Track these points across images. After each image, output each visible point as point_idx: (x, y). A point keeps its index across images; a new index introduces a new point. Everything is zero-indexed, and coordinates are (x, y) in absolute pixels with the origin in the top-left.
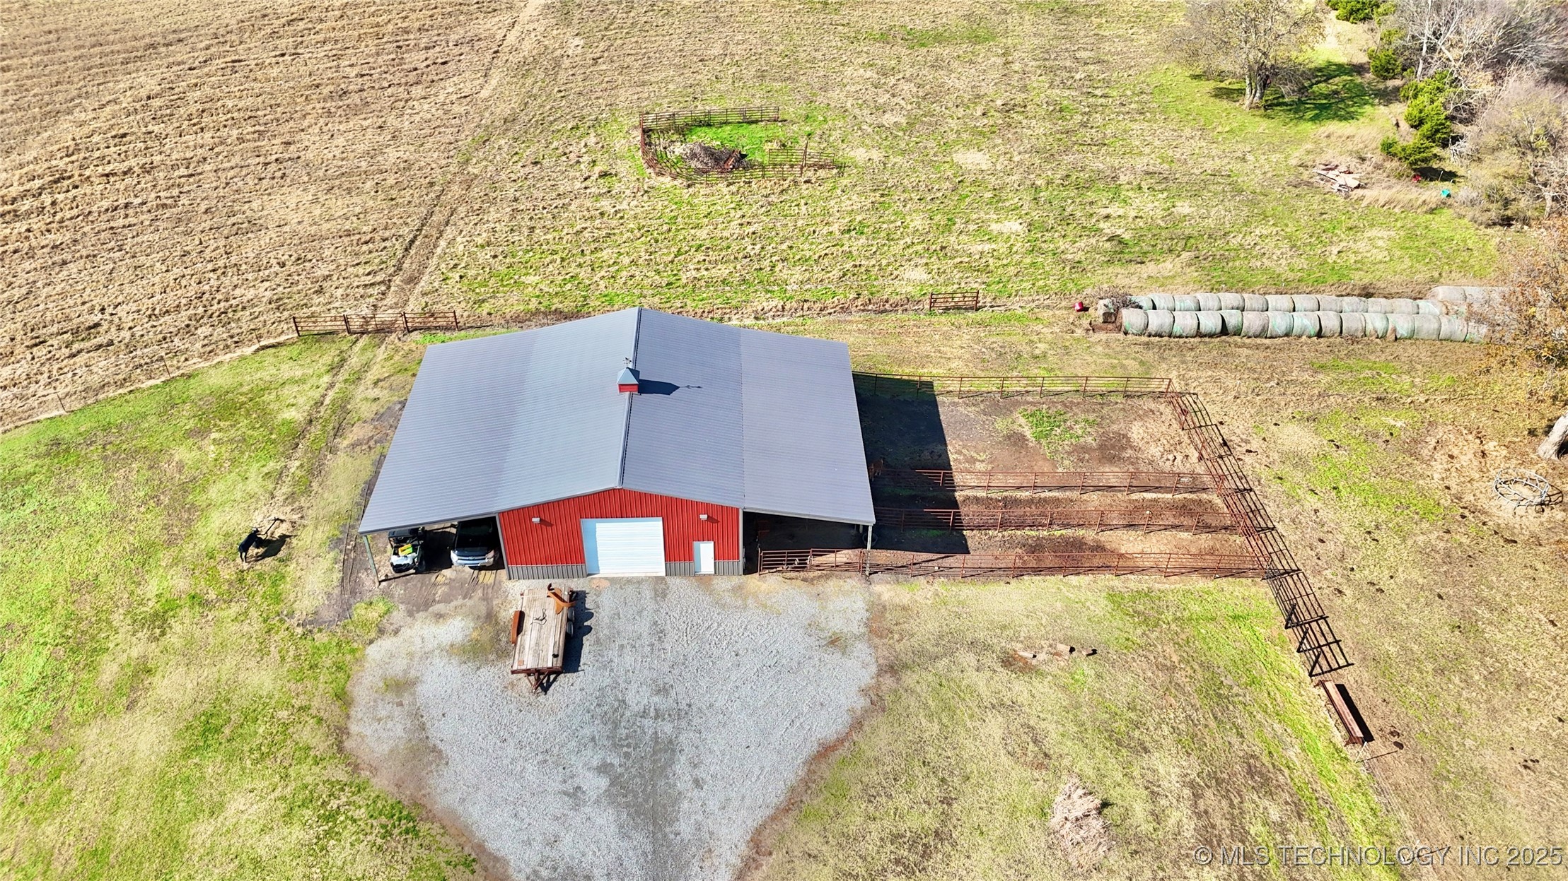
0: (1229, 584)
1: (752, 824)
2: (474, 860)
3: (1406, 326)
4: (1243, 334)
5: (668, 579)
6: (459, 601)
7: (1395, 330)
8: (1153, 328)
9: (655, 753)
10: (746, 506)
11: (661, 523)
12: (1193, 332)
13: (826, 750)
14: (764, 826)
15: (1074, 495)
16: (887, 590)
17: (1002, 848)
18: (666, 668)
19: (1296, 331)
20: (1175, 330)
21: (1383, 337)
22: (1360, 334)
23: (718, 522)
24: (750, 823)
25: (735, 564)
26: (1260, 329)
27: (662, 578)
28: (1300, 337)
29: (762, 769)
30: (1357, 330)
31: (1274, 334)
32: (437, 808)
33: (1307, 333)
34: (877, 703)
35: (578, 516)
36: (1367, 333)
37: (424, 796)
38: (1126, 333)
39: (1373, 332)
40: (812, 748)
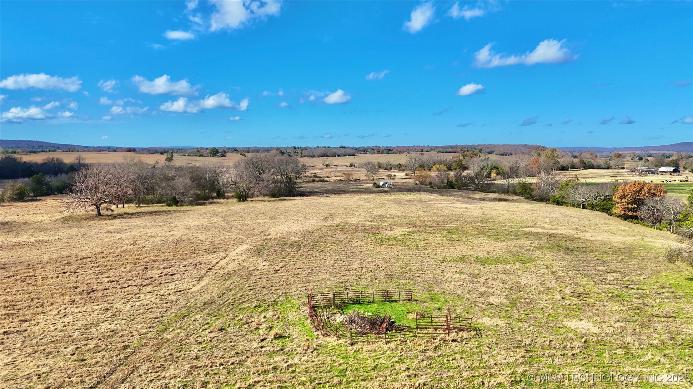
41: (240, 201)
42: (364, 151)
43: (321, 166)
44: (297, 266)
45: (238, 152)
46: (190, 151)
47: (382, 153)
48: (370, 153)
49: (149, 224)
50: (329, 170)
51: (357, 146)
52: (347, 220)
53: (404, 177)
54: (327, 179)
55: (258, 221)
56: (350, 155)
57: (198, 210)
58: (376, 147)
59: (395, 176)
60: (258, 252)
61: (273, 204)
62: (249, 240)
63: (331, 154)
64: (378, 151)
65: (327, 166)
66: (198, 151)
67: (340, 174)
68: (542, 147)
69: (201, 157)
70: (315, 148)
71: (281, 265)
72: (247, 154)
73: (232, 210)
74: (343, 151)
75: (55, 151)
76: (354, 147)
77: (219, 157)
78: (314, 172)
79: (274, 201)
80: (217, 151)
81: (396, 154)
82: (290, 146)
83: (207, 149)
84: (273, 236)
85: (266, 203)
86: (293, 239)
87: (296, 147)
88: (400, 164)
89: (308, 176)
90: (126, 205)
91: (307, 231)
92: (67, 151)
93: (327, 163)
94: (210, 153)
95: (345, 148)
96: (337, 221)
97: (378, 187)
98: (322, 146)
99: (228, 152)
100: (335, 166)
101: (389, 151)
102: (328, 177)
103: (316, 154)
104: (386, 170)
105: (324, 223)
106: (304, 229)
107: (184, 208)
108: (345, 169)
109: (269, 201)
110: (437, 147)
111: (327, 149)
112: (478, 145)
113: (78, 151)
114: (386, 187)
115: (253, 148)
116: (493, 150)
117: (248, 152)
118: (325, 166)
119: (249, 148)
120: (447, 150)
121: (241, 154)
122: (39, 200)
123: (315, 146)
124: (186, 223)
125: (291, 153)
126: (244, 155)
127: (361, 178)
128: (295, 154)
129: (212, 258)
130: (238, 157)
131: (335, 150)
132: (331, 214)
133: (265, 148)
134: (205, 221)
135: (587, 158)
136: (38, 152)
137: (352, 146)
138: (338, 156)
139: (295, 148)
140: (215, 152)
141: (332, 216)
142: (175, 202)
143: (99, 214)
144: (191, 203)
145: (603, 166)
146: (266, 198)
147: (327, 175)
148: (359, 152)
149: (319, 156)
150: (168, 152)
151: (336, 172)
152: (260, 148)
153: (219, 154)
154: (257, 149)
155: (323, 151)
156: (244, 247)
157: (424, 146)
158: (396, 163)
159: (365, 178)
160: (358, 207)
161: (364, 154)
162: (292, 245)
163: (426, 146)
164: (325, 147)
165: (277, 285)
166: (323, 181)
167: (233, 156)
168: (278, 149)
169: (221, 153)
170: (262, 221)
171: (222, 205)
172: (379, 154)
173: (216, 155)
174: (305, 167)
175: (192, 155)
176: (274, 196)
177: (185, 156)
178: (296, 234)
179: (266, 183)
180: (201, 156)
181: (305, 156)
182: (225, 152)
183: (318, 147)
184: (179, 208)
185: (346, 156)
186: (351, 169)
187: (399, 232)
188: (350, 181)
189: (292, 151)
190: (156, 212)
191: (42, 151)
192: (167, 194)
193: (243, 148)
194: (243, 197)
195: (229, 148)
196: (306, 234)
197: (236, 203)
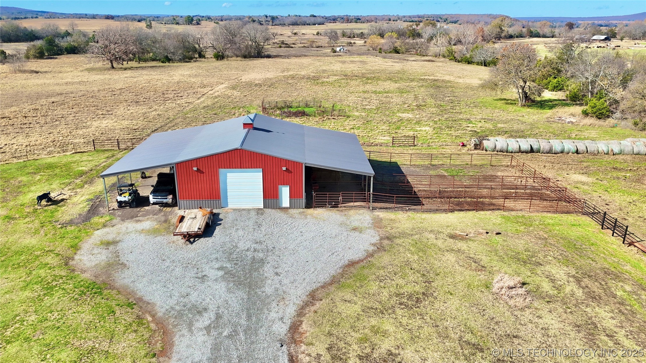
0: (564, 215)
1: (309, 289)
2: (134, 304)
3: (617, 149)
4: (541, 152)
5: (264, 209)
6: (151, 216)
7: (612, 150)
8: (498, 147)
9: (252, 263)
10: (307, 162)
11: (261, 173)
12: (518, 150)
13: (352, 264)
14: (317, 289)
15: (475, 190)
16: (382, 214)
17: (465, 299)
18: (262, 236)
19: (566, 150)
20: (509, 149)
21: (607, 154)
22: (596, 152)
23: (292, 172)
24: (308, 288)
25: (301, 200)
26: (549, 149)
27: (261, 209)
28: (568, 153)
29: (316, 269)
30: (594, 150)
31: (556, 152)
32: (117, 285)
33: (571, 151)
34: (380, 248)
35: (218, 167)
36: (600, 152)
37: (111, 280)
38: (486, 151)
39: (602, 151)
40: (345, 261)
41: (218, 60)
42: (334, 20)
43: (290, 34)
44: (259, 94)
45: (212, 20)
46: (167, 19)
47: (350, 23)
48: (339, 22)
49: (153, 73)
50: (296, 37)
51: (328, 15)
52: (299, 73)
53: (362, 44)
54: (293, 46)
55: (233, 72)
56: (319, 24)
57: (186, 66)
58: (347, 16)
59: (354, 43)
60: (234, 88)
61: (244, 62)
62: (227, 82)
63: (300, 22)
64: (347, 20)
65: (295, 34)
66: (174, 19)
67: (305, 41)
69: (178, 25)
70: (286, 17)
71: (248, 93)
72: (220, 23)
73: (212, 66)
74: (313, 19)
75: (37, 17)
76: (325, 16)
77: (194, 25)
78: (282, 40)
79: (245, 60)
80: (192, 20)
81: (364, 23)
82: (262, 14)
83: (181, 17)
84: (243, 80)
85: (238, 62)
86: (257, 82)
87: (268, 15)
88: (362, 33)
89: (276, 43)
90: (129, 63)
91: (268, 78)
92: (49, 18)
93: (295, 31)
94: (186, 21)
95: (315, 16)
96: (291, 73)
97: (335, 52)
98: (293, 15)
99: (203, 20)
100: (303, 34)
101: (358, 20)
102: (294, 44)
103: (286, 23)
104: (349, 39)
105: (281, 74)
106: (266, 77)
107: (175, 64)
108: (311, 37)
109: (241, 61)
110: (404, 17)
111: (297, 18)
112: (443, 15)
113: (59, 18)
114: (341, 52)
115: (226, 16)
116: (458, 19)
117: (222, 20)
118: (293, 34)
119: (222, 16)
120: (413, 19)
121: (215, 23)
122: (56, 58)
123: (287, 15)
124: (180, 73)
125: (262, 21)
126: (217, 23)
127: (323, 45)
128: (267, 22)
129: (205, 90)
130: (212, 25)
131: (305, 19)
132: (288, 69)
133: (238, 16)
134: (194, 72)
135: (536, 28)
136: (22, 18)
137: (323, 15)
138: (308, 24)
139: (267, 17)
140: (190, 20)
141: (288, 70)
142: (168, 60)
143: (113, 67)
144: (180, 61)
145: (548, 35)
146: (239, 58)
147: (293, 42)
148: (329, 21)
149: (289, 25)
150: (144, 19)
151: (302, 40)
152: (233, 16)
153: (194, 22)
154: (230, 18)
155: (293, 20)
156: (224, 86)
157: (393, 16)
158: (360, 32)
159: (327, 45)
160: (309, 65)
161: (333, 23)
162: (256, 85)
163: (395, 15)
164: (297, 16)
165: (246, 101)
166: (289, 47)
167: (208, 24)
168: (250, 17)
169: (196, 22)
170: (236, 72)
171: (204, 63)
172: (348, 23)
173: (191, 23)
174: (275, 35)
175: (169, 23)
176: (245, 57)
177: (162, 24)
178: (260, 80)
179: (238, 45)
180: (177, 23)
181: (276, 25)
182: (200, 21)
183: (289, 16)
184: (171, 64)
185: (315, 24)
186: (317, 38)
187: (332, 79)
188: (313, 47)
189: (264, 20)
190: (155, 66)
191: (25, 18)
192: (161, 53)
193: (216, 16)
194: (220, 57)
195: (203, 17)
196: (266, 80)
197: (215, 61)
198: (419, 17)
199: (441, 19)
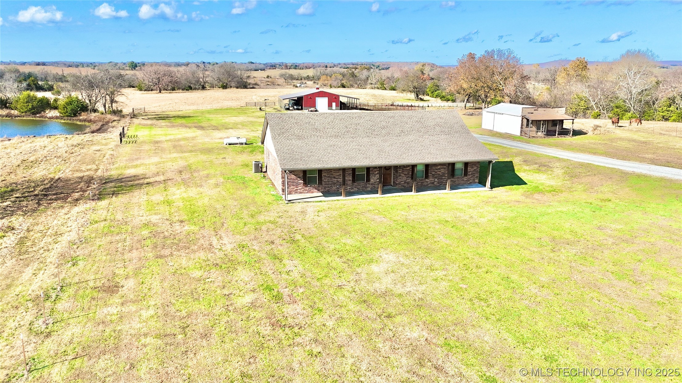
42: (273, 66)
47: (289, 69)
48: (278, 68)
56: (261, 70)
58: (283, 64)
64: (286, 67)
68: (432, 64)
74: (253, 66)
76: (263, 64)
81: (303, 69)
88: (308, 76)
94: (129, 67)
100: (254, 77)
101: (296, 67)
110: (339, 64)
112: (376, 63)
116: (389, 66)
120: (348, 66)
137: (259, 62)
138: (251, 70)
140: (133, 66)
148: (268, 67)
157: (328, 63)
158: (305, 75)
161: (274, 68)
163: (330, 62)
173: (135, 69)
198: (353, 64)
199: (374, 66)
